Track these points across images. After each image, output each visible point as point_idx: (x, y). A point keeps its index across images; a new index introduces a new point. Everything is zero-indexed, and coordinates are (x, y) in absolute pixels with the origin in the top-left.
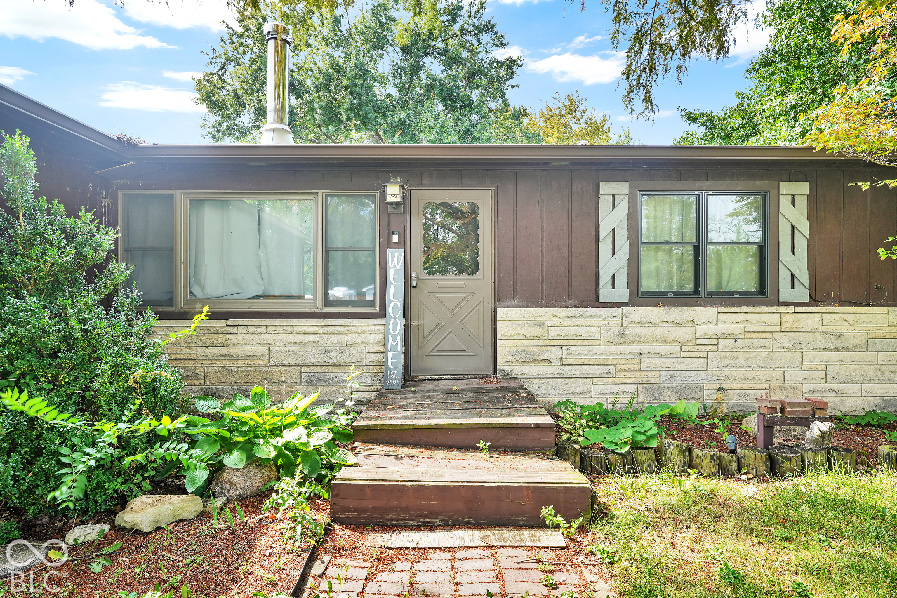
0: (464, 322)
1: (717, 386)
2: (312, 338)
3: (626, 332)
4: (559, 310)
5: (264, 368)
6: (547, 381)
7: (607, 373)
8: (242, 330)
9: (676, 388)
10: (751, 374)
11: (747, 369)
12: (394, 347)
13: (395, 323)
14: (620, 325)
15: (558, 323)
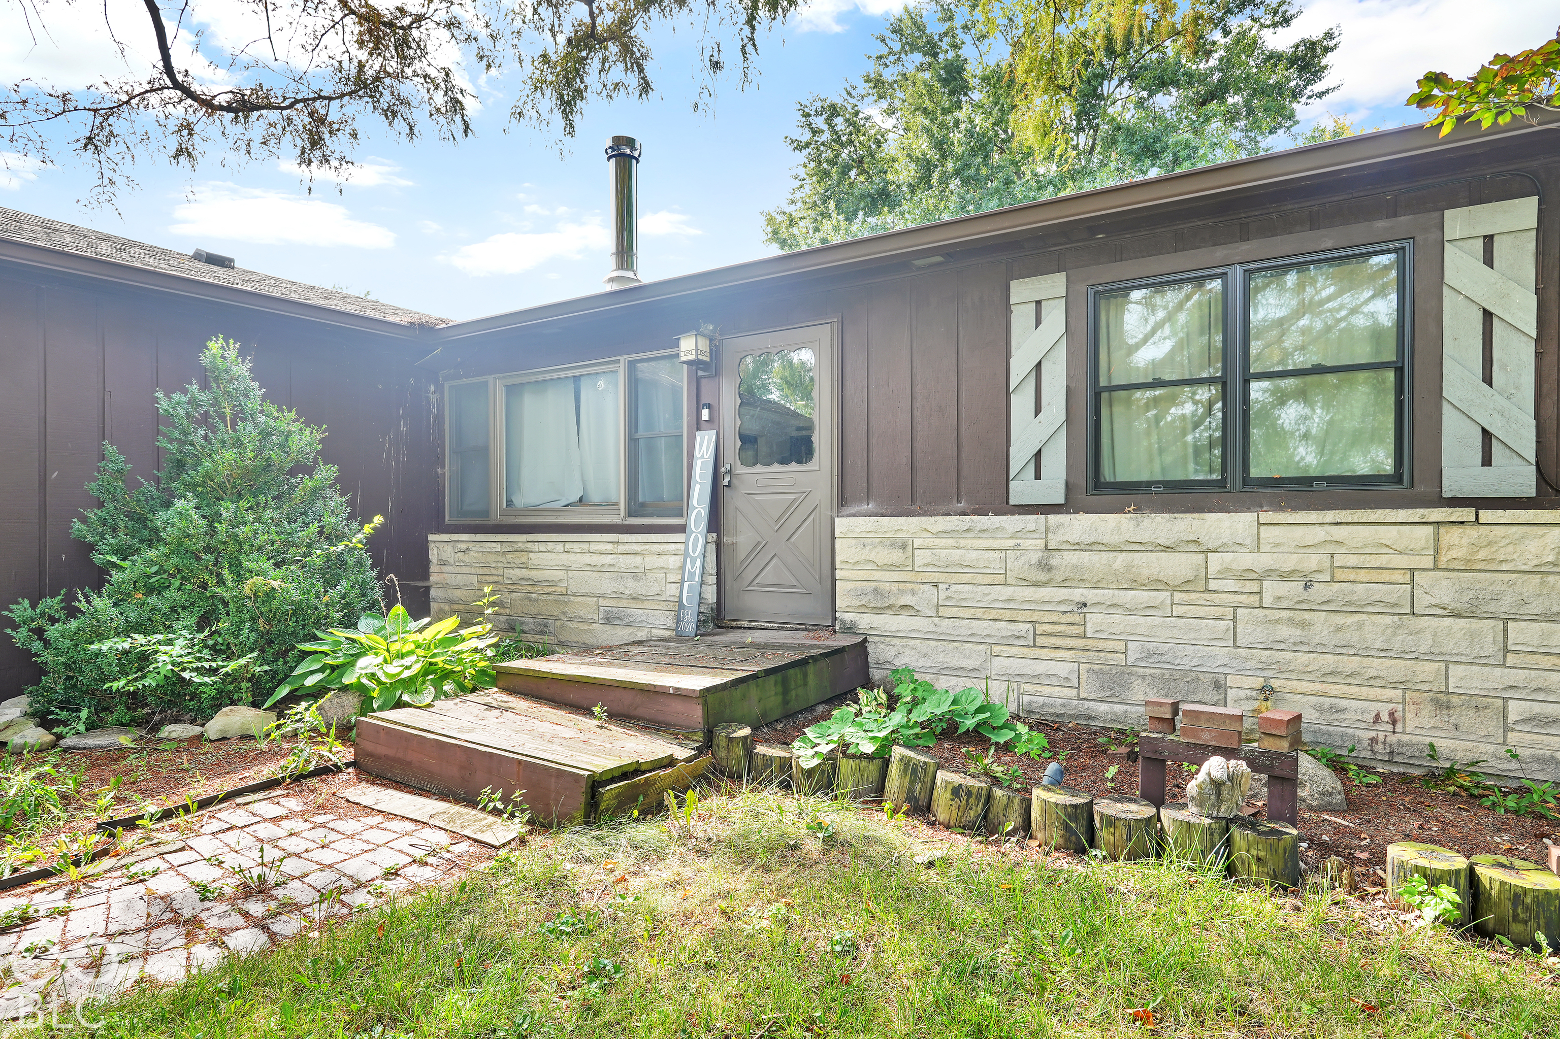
0: (793, 540)
1: (1259, 682)
2: (608, 559)
3: (1054, 562)
4: (932, 519)
5: (562, 598)
6: (912, 642)
7: (1018, 637)
8: (542, 547)
9: (1161, 678)
10: (1351, 664)
11: (1339, 651)
12: (692, 574)
13: (696, 540)
14: (1043, 547)
15: (931, 542)
